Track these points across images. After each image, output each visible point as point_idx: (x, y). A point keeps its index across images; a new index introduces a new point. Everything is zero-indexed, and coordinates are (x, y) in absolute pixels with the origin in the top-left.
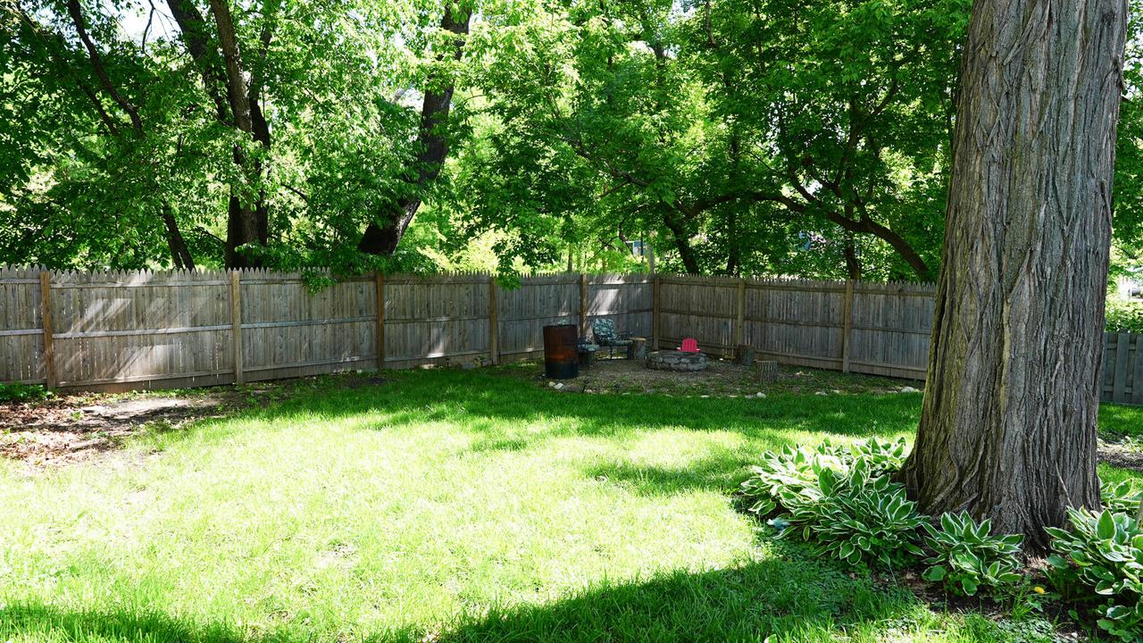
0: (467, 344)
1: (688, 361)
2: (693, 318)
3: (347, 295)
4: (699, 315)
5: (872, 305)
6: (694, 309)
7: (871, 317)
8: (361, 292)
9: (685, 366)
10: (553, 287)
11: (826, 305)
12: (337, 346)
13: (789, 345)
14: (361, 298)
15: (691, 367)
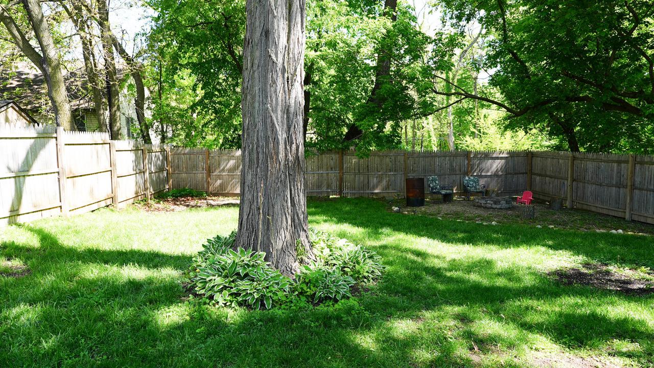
0: (390, 187)
1: (492, 203)
2: (547, 179)
3: (325, 160)
4: (551, 177)
5: (647, 173)
6: (548, 173)
7: (646, 181)
8: (332, 159)
9: (490, 205)
10: (447, 158)
11: (619, 172)
12: (320, 184)
13: (597, 199)
14: (332, 163)
15: (494, 206)
